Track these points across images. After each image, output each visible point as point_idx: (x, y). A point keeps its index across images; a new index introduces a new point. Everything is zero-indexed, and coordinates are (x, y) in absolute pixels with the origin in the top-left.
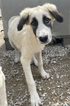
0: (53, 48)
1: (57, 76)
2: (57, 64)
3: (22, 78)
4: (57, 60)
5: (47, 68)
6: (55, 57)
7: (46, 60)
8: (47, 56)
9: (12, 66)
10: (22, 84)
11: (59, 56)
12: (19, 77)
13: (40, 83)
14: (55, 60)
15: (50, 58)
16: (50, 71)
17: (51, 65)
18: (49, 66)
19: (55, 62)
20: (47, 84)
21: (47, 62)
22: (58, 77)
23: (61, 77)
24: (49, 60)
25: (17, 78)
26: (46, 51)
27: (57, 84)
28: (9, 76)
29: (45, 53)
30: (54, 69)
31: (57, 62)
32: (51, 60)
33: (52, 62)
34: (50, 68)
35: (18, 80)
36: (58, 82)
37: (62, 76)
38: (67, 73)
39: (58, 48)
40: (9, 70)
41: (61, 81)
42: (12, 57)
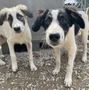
0: (47, 51)
1: (52, 79)
2: (51, 66)
3: (17, 82)
4: (51, 62)
5: (42, 70)
6: (50, 60)
7: (41, 63)
8: (42, 58)
9: (8, 69)
10: (16, 88)
11: (53, 59)
12: (14, 80)
13: (35, 86)
14: (49, 63)
15: (45, 60)
16: (45, 74)
17: (46, 67)
18: (44, 68)
19: (49, 64)
20: (42, 87)
21: (42, 65)
22: (54, 80)
23: (56, 80)
24: (44, 63)
25: (12, 81)
26: (41, 54)
27: (53, 87)
28: (4, 79)
29: (40, 56)
30: (49, 71)
31: (51, 64)
32: (45, 62)
33: (47, 64)
34: (45, 71)
35: (12, 83)
36: (53, 85)
37: (58, 78)
38: (62, 75)
39: (51, 51)
40: (4, 73)
41: (57, 85)
42: (8, 60)
